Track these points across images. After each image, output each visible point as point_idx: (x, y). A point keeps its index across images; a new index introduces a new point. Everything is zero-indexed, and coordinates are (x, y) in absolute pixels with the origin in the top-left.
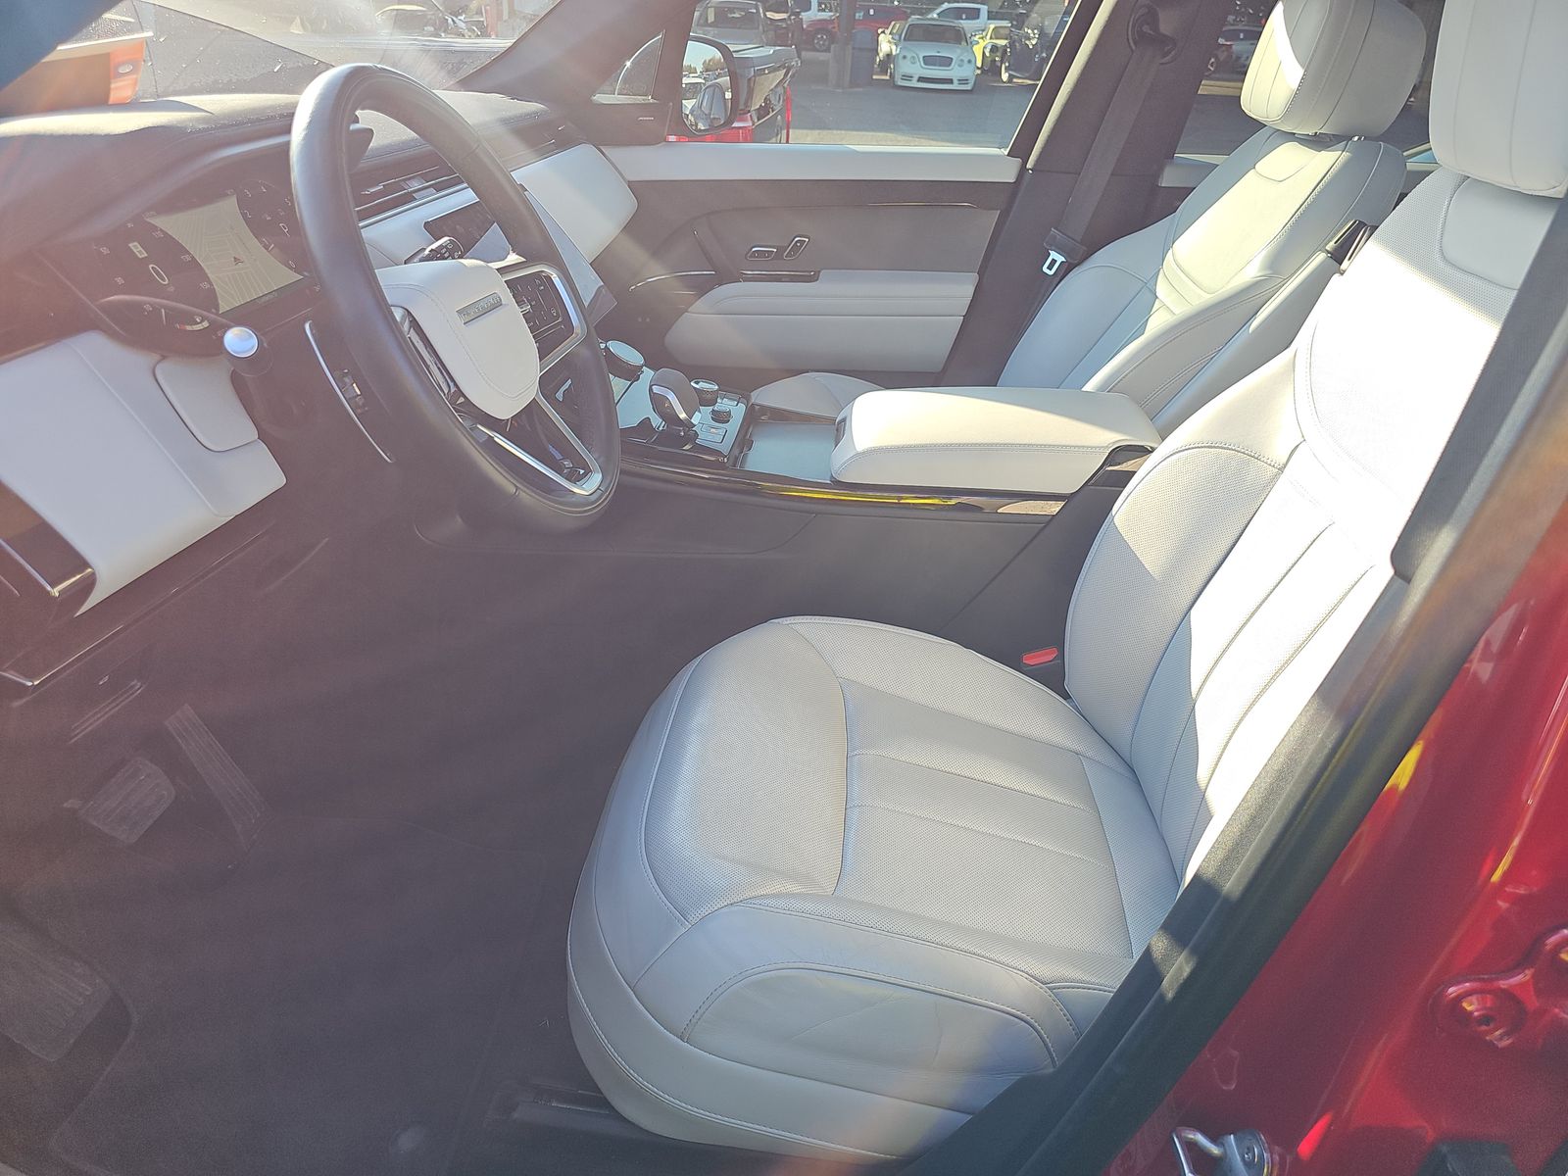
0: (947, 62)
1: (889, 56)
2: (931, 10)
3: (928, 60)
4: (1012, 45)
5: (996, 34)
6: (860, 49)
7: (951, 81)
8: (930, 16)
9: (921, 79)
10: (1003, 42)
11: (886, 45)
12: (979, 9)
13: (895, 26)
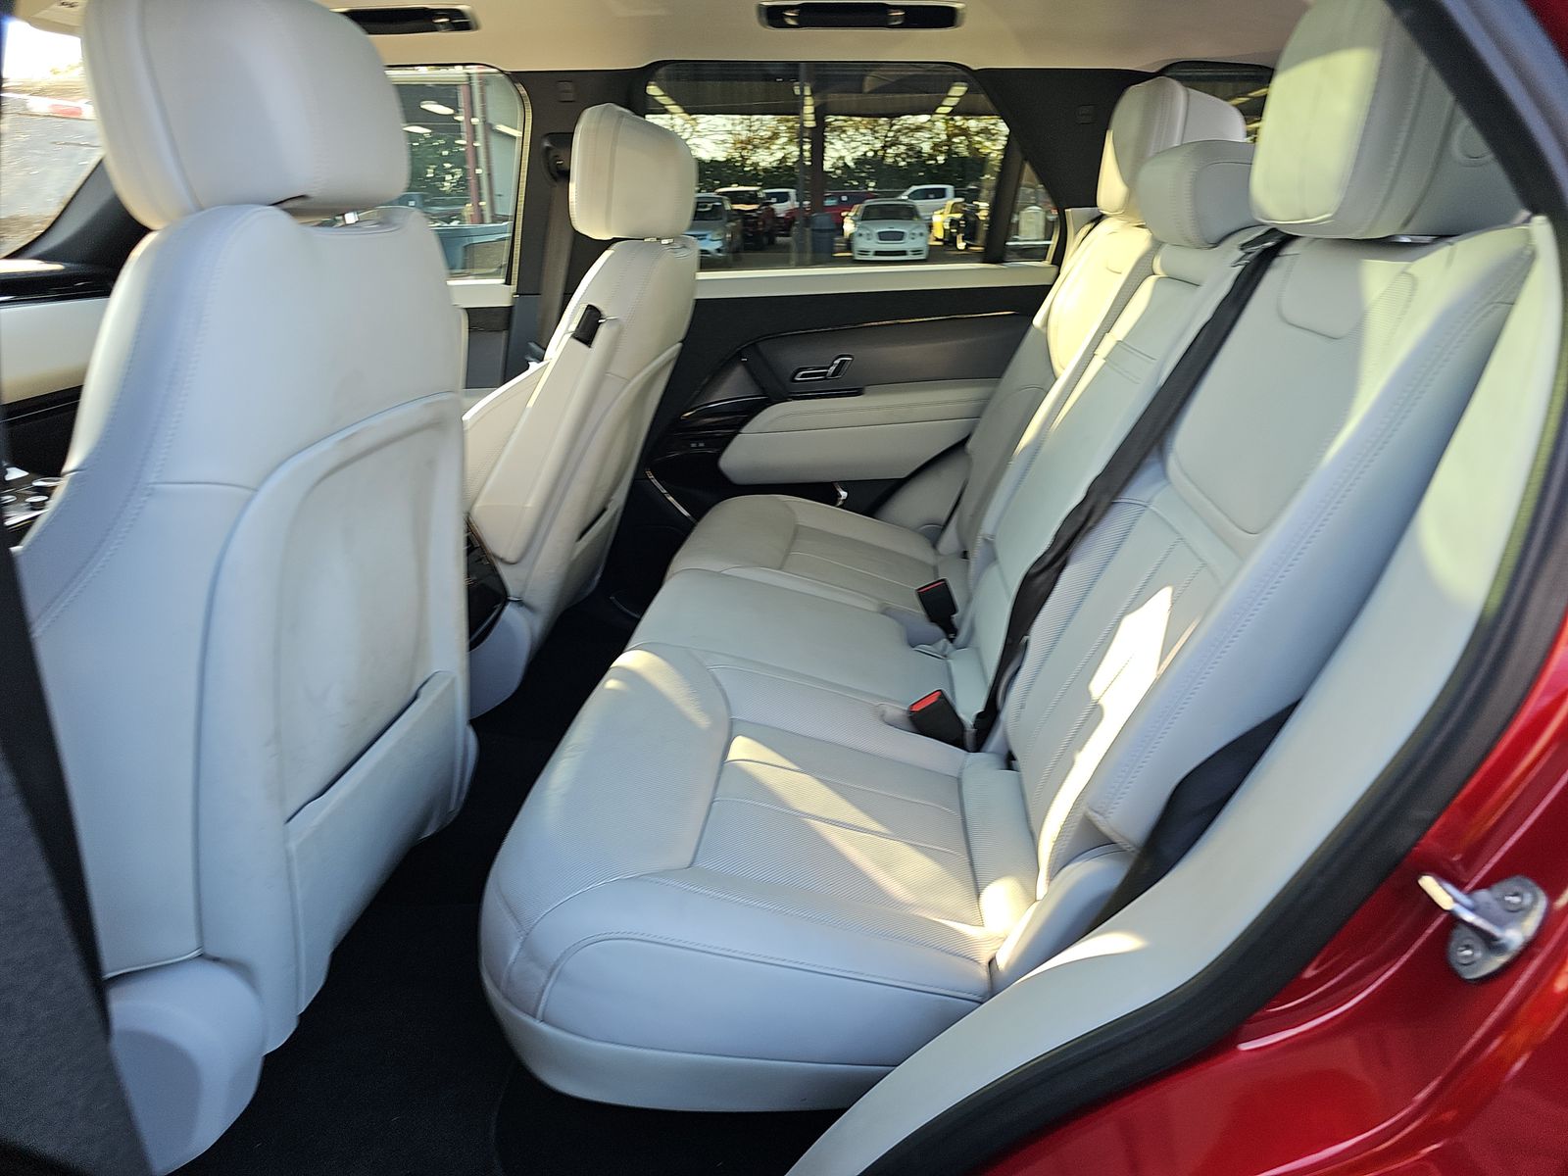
0: (899, 236)
1: (851, 235)
2: (901, 193)
3: (883, 236)
4: (965, 218)
5: (955, 208)
6: (820, 231)
7: (904, 253)
8: (899, 198)
9: (877, 253)
10: (958, 216)
11: (849, 227)
12: (944, 189)
13: (858, 209)
